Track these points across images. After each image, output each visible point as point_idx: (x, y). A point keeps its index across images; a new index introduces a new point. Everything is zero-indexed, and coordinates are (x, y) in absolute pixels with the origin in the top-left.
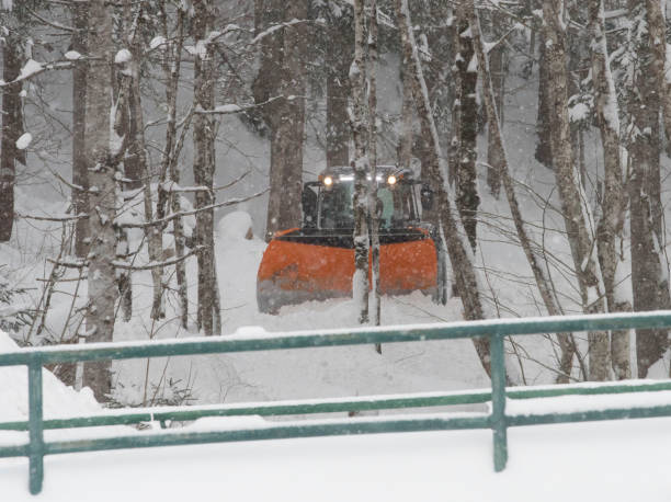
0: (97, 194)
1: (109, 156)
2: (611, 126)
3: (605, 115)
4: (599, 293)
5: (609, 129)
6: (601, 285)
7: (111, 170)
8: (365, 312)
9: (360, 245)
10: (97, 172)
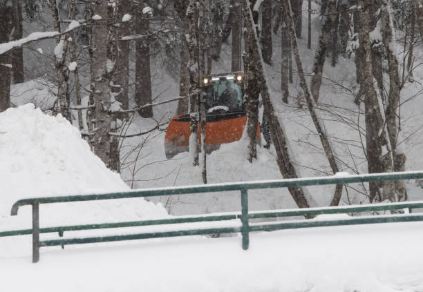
0: (100, 94)
1: (106, 72)
2: (393, 54)
3: (390, 48)
4: (388, 149)
5: (392, 56)
6: (389, 144)
7: (108, 80)
8: (197, 159)
9: (194, 118)
10: (100, 82)
